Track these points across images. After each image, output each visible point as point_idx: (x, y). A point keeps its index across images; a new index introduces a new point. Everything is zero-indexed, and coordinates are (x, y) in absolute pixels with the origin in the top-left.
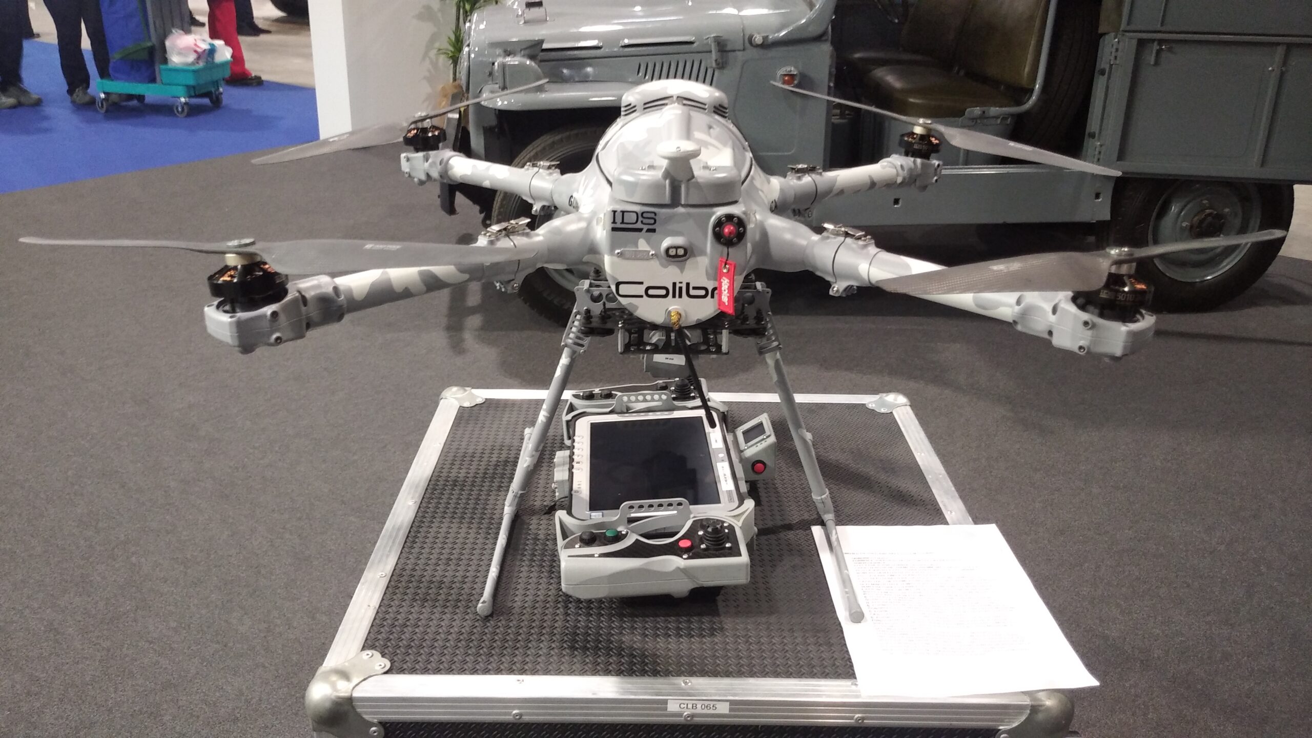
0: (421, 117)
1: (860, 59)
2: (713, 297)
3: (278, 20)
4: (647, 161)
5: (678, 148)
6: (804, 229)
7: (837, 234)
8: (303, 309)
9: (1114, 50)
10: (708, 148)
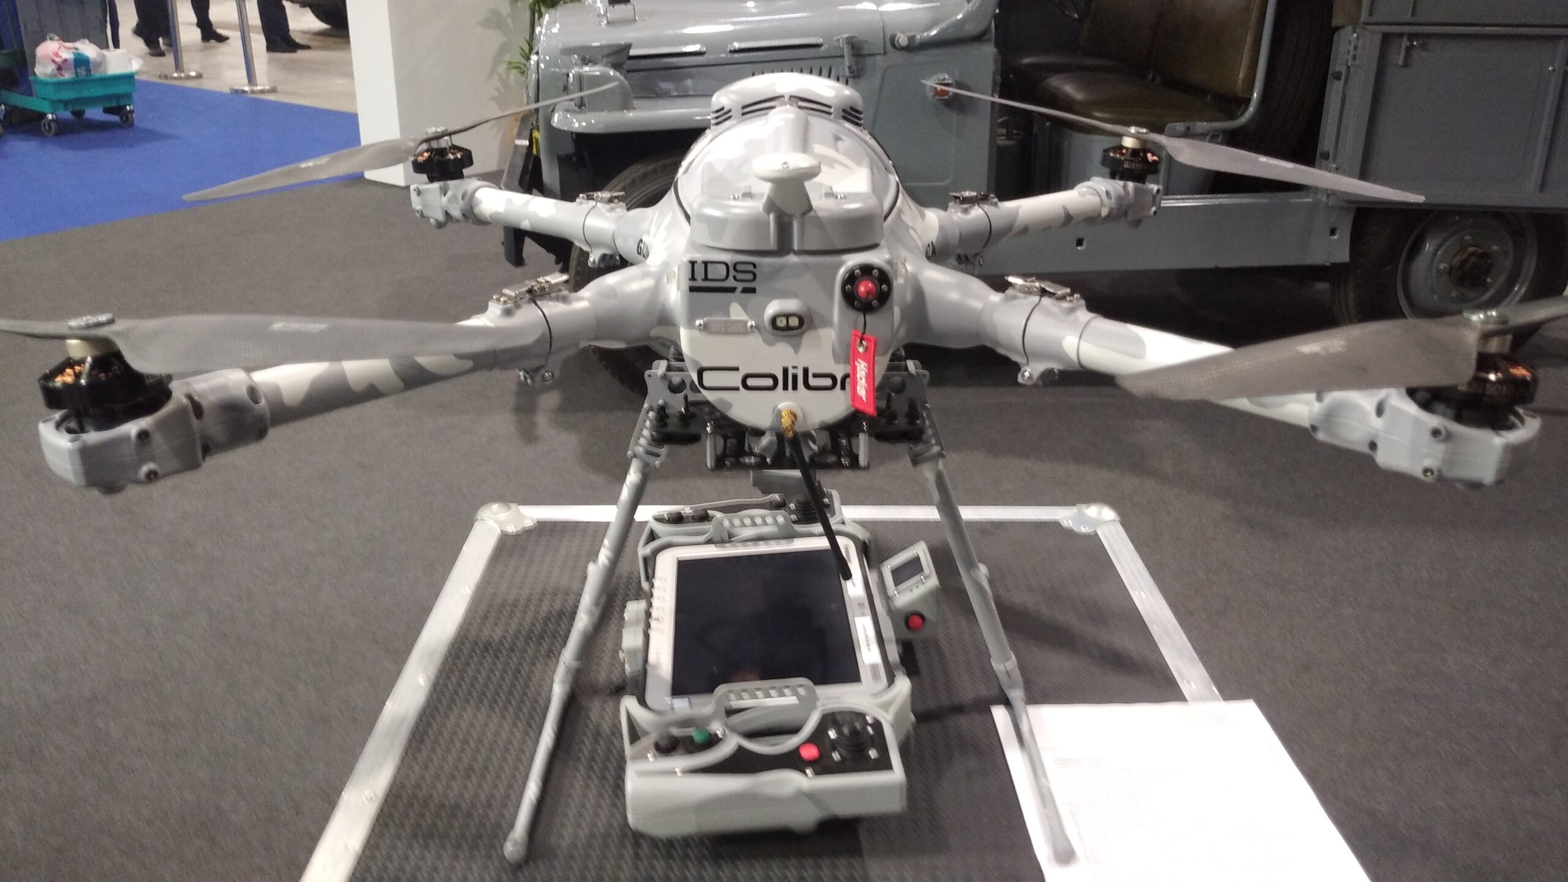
0: (437, 132)
1: (1031, 65)
2: (843, 387)
3: (321, 34)
4: (742, 186)
5: (785, 163)
6: (977, 285)
7: (1029, 292)
8: (195, 423)
9: (1351, 48)
10: (833, 168)
